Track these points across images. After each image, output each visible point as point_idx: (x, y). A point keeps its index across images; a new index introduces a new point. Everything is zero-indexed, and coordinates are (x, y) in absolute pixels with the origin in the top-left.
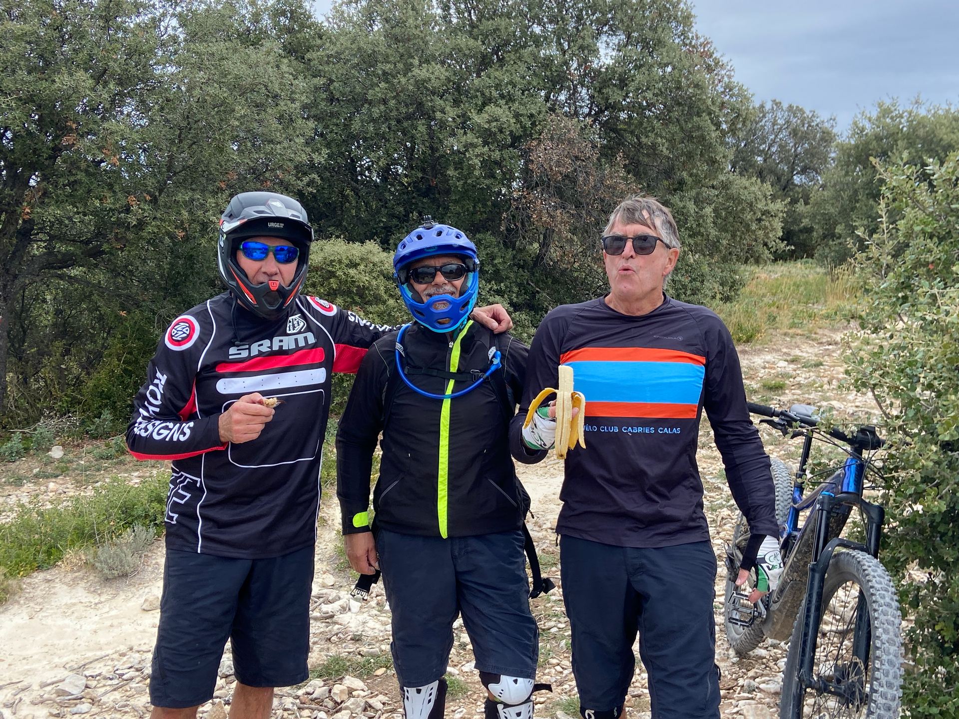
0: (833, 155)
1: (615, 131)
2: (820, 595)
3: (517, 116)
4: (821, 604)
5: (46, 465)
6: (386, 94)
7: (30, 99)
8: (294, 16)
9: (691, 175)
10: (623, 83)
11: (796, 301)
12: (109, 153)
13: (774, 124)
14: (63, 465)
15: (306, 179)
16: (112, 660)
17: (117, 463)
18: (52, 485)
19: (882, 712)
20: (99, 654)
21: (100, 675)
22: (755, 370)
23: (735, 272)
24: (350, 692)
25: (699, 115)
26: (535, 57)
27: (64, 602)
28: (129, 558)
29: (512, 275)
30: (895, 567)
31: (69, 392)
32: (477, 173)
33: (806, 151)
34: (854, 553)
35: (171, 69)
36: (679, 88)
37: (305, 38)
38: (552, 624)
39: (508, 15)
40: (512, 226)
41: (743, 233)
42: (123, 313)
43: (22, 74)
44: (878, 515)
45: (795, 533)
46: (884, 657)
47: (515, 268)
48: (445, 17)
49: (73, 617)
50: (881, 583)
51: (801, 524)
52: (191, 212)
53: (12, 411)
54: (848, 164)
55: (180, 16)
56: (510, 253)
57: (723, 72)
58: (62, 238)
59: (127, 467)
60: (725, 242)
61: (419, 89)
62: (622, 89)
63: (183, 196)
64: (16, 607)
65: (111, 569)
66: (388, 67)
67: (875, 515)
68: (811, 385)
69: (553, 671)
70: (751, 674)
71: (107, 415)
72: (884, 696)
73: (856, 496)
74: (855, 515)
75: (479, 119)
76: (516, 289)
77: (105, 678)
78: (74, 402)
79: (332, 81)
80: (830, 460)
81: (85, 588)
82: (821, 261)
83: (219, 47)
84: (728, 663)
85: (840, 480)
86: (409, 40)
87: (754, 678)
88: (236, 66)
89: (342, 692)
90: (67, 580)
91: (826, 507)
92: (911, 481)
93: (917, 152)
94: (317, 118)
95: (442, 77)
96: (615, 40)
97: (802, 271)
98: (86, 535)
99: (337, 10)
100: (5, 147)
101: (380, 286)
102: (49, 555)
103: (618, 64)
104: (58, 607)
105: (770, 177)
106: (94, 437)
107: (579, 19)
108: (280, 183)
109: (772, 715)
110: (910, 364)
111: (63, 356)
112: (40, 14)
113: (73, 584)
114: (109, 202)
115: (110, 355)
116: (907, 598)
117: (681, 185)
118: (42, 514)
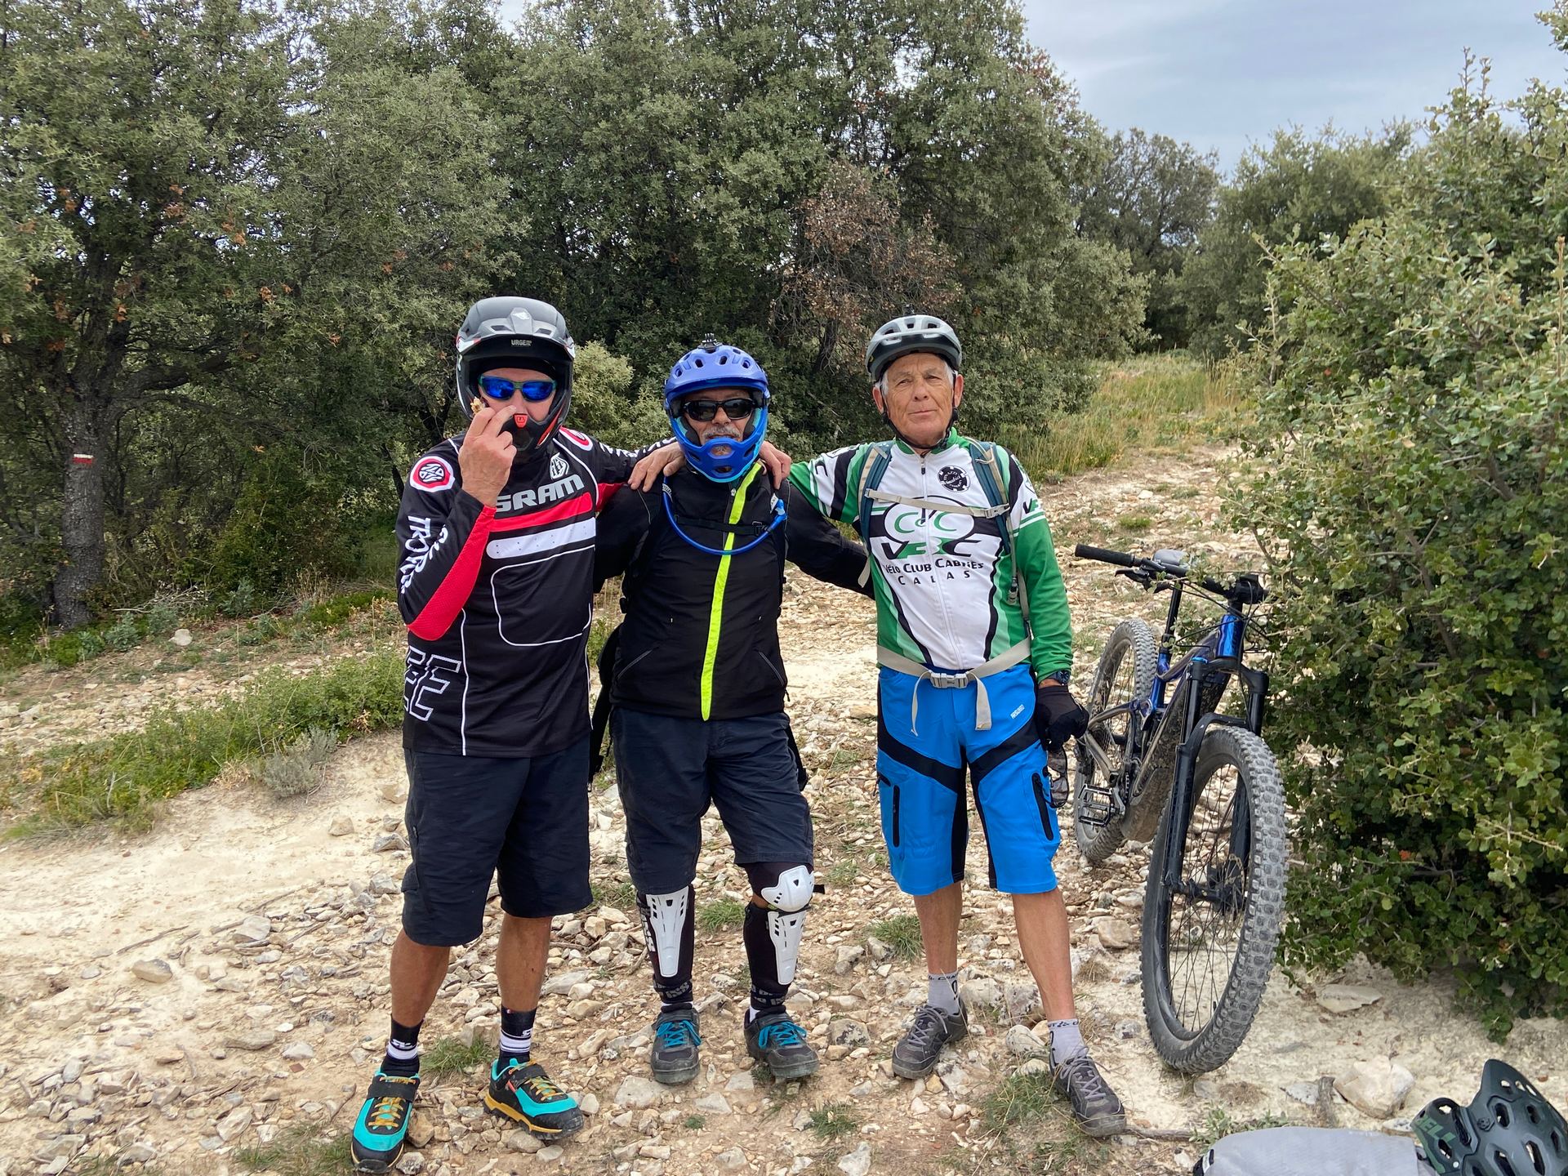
0: (1213, 205)
1: (919, 181)
2: (1190, 782)
3: (787, 164)
4: (1192, 796)
5: (169, 654)
6: (608, 137)
7: (119, 156)
8: (473, 26)
9: (1023, 241)
10: (930, 114)
11: (1164, 409)
12: (231, 228)
13: (1134, 162)
14: (193, 654)
15: (501, 259)
16: (300, 897)
17: (266, 650)
18: (181, 681)
19: (1263, 915)
20: (281, 890)
21: (286, 915)
22: (1110, 503)
23: (1082, 372)
24: (608, 925)
25: (1033, 159)
26: (808, 80)
27: (226, 829)
28: (307, 770)
29: (786, 384)
30: (1282, 746)
31: (191, 556)
32: (734, 246)
33: (1178, 201)
34: (1229, 730)
35: (306, 108)
36: (1006, 122)
37: (490, 57)
38: (857, 835)
39: (770, 21)
40: (784, 317)
41: (1093, 318)
42: (259, 449)
43: (105, 121)
44: (1262, 682)
45: (1161, 710)
46: (1266, 851)
47: (790, 374)
48: (681, 26)
49: (242, 846)
50: (1262, 764)
51: (1167, 700)
52: (348, 310)
53: (114, 584)
54: (1233, 220)
55: (314, 32)
56: (783, 354)
57: (1064, 98)
58: (167, 346)
59: (280, 654)
60: (1069, 332)
61: (651, 130)
62: (928, 125)
63: (335, 286)
64: (165, 836)
65: (284, 785)
66: (610, 98)
67: (1257, 683)
68: (1183, 521)
69: (861, 891)
70: (1107, 885)
71: (245, 586)
72: (1265, 896)
73: (1235, 662)
74: (1234, 683)
75: (734, 170)
76: (791, 403)
77: (294, 920)
78: (200, 570)
79: (531, 119)
80: (1204, 618)
81: (252, 811)
82: (1198, 353)
83: (373, 77)
84: (1078, 874)
85: (1215, 643)
86: (635, 59)
87: (1111, 890)
88: (399, 104)
89: (598, 925)
90: (228, 801)
91: (1197, 675)
92: (1300, 640)
93: (1325, 201)
94: (514, 172)
95: (684, 112)
96: (917, 55)
97: (1172, 366)
98: (248, 743)
99: (531, 15)
100: (85, 222)
101: (610, 403)
102: (201, 770)
103: (922, 89)
104: (220, 835)
105: (1129, 239)
106: (230, 616)
107: (867, 25)
108: (466, 263)
109: (1133, 932)
110: (1300, 496)
111: (179, 507)
112: (124, 35)
113: (236, 805)
114: (234, 297)
115: (245, 505)
116: (1297, 784)
117: (1009, 255)
118: (179, 718)
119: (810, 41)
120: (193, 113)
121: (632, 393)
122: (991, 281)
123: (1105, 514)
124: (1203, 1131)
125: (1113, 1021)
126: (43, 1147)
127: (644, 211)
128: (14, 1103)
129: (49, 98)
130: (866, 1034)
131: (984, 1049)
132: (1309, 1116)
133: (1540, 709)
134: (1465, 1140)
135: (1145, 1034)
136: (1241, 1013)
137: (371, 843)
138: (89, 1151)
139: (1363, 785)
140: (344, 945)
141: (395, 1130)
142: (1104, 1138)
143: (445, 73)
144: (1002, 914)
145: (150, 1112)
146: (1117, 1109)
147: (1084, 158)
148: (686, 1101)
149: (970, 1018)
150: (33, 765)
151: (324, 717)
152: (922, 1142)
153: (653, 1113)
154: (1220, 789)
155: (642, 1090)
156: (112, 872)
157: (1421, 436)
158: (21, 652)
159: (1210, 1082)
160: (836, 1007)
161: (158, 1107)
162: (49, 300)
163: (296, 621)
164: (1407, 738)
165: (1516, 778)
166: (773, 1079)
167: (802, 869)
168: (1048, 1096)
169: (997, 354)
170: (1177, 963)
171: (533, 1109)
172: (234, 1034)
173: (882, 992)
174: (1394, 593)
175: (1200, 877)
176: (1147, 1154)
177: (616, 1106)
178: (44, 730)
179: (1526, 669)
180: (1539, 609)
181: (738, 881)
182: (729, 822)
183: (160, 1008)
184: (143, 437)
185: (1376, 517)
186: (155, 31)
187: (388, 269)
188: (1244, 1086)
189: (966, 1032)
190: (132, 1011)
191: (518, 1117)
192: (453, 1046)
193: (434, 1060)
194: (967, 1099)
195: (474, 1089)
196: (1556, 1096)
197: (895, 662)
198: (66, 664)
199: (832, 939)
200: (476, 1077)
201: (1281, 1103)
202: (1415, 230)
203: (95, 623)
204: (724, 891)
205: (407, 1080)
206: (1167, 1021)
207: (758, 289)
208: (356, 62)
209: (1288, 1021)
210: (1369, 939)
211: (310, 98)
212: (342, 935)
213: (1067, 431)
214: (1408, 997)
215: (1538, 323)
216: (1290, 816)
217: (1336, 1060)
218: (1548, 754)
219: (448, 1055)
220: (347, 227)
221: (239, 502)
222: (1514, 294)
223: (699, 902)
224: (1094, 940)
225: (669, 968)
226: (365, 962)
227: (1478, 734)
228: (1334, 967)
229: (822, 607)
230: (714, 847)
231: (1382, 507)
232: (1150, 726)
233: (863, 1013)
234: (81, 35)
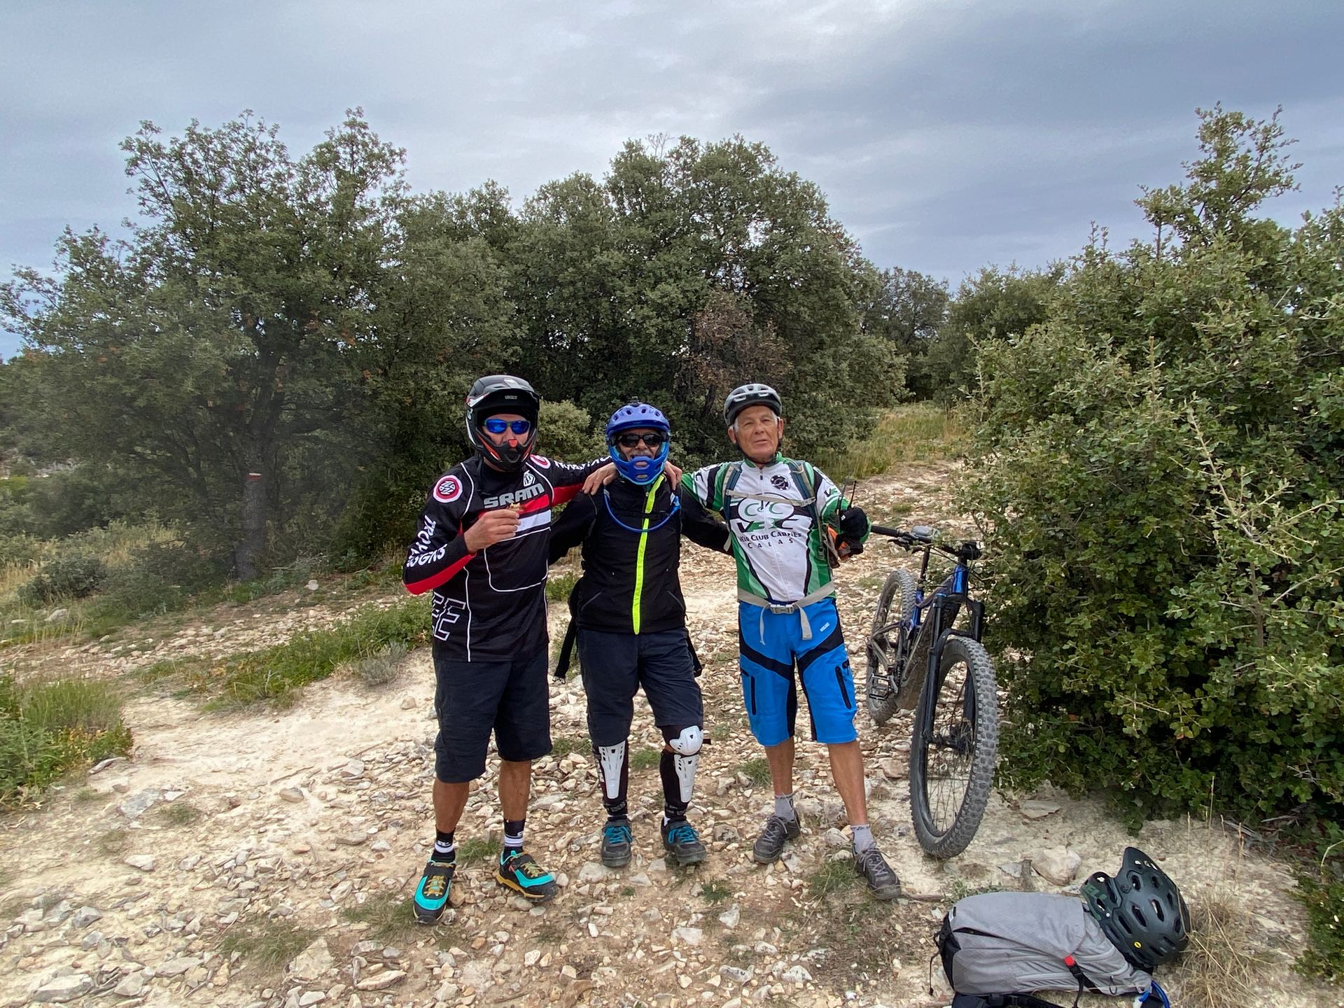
0: (946, 313)
1: (765, 301)
2: (937, 672)
3: (684, 292)
4: (939, 680)
5: (305, 596)
6: (574, 277)
7: (280, 294)
8: (493, 212)
9: (829, 336)
10: (771, 260)
11: (919, 437)
12: (346, 335)
14: (319, 595)
15: (510, 351)
16: (383, 748)
17: (363, 593)
18: (312, 613)
19: (984, 756)
20: (372, 744)
21: (374, 760)
22: (886, 496)
23: (867, 415)
24: (574, 765)
25: (834, 287)
26: (696, 241)
27: (338, 705)
28: (388, 668)
29: (685, 424)
30: (994, 649)
31: (319, 535)
32: (653, 340)
33: (925, 310)
34: (961, 639)
35: (393, 263)
36: (817, 265)
37: (504, 231)
38: (730, 706)
39: (673, 207)
40: (683, 384)
41: (873, 383)
42: (361, 469)
43: (272, 273)
44: (980, 609)
45: (919, 626)
46: (985, 716)
48: (619, 210)
49: (347, 716)
50: (982, 661)
51: (923, 619)
52: (417, 383)
53: (272, 552)
54: (958, 321)
55: (397, 218)
56: (682, 406)
57: (853, 250)
58: (306, 406)
59: (372, 595)
60: (859, 391)
61: (601, 272)
62: (770, 267)
63: (409, 369)
64: (300, 710)
65: (374, 677)
66: (575, 254)
67: (978, 610)
68: (932, 507)
69: (733, 742)
70: (888, 737)
71: (352, 553)
72: (985, 744)
73: (964, 596)
74: (964, 611)
75: (652, 295)
76: (688, 436)
77: (379, 762)
78: (324, 543)
79: (529, 267)
80: (944, 569)
81: (354, 693)
82: (938, 404)
83: (433, 244)
84: (870, 731)
85: (951, 585)
86: (592, 231)
87: (890, 741)
88: (448, 259)
89: (568, 765)
90: (339, 687)
91: (940, 604)
92: (1003, 582)
94: (518, 299)
95: (621, 262)
96: (762, 225)
97: (922, 410)
98: (351, 651)
99: (529, 206)
100: (259, 333)
101: (576, 438)
102: (323, 668)
103: (766, 245)
104: (334, 709)
105: (895, 333)
106: (343, 572)
107: (732, 209)
108: (489, 354)
109: (904, 768)
110: (1000, 493)
111: (312, 505)
112: (284, 222)
113: (344, 690)
114: (348, 376)
115: (352, 503)
116: (1004, 674)
117: (821, 345)
118: (309, 636)
119: (697, 218)
120: (326, 268)
121: (590, 431)
122: (811, 361)
123: (883, 503)
124: (949, 895)
125: (892, 824)
126: (223, 906)
127: (597, 321)
128: (205, 879)
129: (238, 259)
130: (737, 835)
131: (811, 844)
132: (1016, 884)
133: (1152, 625)
134: (1114, 901)
135: (912, 833)
136: (972, 819)
137: (427, 713)
138: (252, 909)
139: (1046, 673)
140: (409, 779)
141: (440, 897)
142: (888, 901)
143: (476, 240)
144: (822, 757)
145: (289, 884)
146: (895, 881)
147: (866, 286)
148: (623, 878)
149: (802, 824)
150: (221, 665)
151: (399, 634)
152: (772, 904)
153: (603, 886)
154: (957, 675)
155: (594, 871)
156: (268, 732)
157: (1073, 456)
158: (215, 595)
159: (954, 864)
160: (717, 817)
161: (294, 881)
162: (236, 380)
163: (382, 574)
164: (1070, 644)
165: (1138, 668)
166: (678, 864)
167: (695, 728)
168: (851, 873)
169: (815, 403)
170: (932, 788)
171: (527, 883)
172: (341, 835)
173: (747, 807)
174: (1060, 554)
175: (945, 732)
176: (915, 911)
177: (579, 881)
178: (228, 644)
179: (1142, 600)
180: (1149, 563)
181: (656, 737)
182: (651, 700)
183: (297, 818)
184: (291, 462)
185: (1047, 506)
186: (303, 219)
187: (441, 359)
188: (975, 866)
189: (799, 833)
190: (279, 820)
191: (518, 888)
192: (477, 842)
193: (465, 852)
194: (800, 876)
195: (490, 870)
196: (1170, 870)
197: (749, 598)
198: (242, 602)
199: (716, 773)
200: (491, 863)
201: (999, 877)
202: (1066, 331)
203: (260, 577)
204: (647, 743)
205: (449, 865)
206: (926, 824)
207: (667, 367)
208: (424, 235)
209: (1003, 824)
210: (1051, 771)
211: (395, 257)
212: (408, 772)
213: (859, 452)
214: (1077, 807)
215: (1142, 387)
216: (1000, 693)
217: (1033, 849)
218: (1157, 653)
219: (474, 849)
220: (415, 334)
221: (349, 501)
222: (1125, 370)
223: (632, 750)
224: (880, 773)
225: (613, 793)
226: (423, 789)
227: (1114, 641)
228: (1030, 789)
229: (708, 562)
230: (641, 714)
231: (1051, 500)
232: (913, 636)
233: (735, 821)
234: (259, 221)
